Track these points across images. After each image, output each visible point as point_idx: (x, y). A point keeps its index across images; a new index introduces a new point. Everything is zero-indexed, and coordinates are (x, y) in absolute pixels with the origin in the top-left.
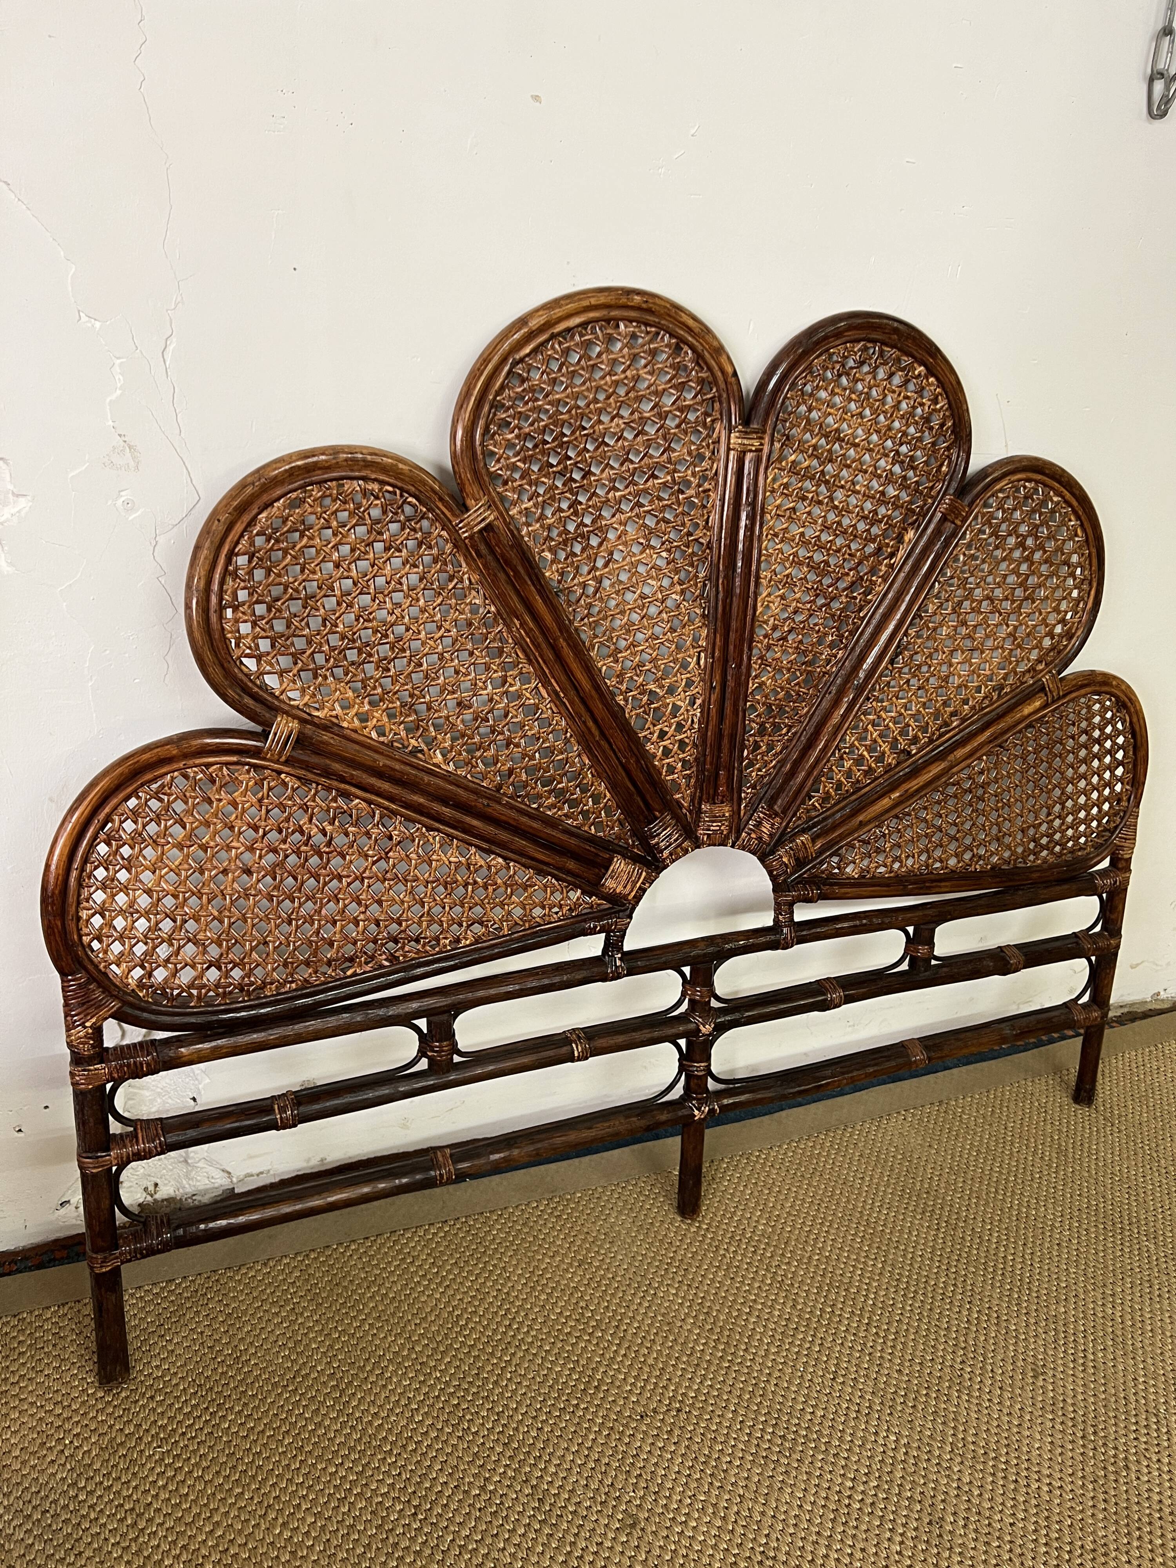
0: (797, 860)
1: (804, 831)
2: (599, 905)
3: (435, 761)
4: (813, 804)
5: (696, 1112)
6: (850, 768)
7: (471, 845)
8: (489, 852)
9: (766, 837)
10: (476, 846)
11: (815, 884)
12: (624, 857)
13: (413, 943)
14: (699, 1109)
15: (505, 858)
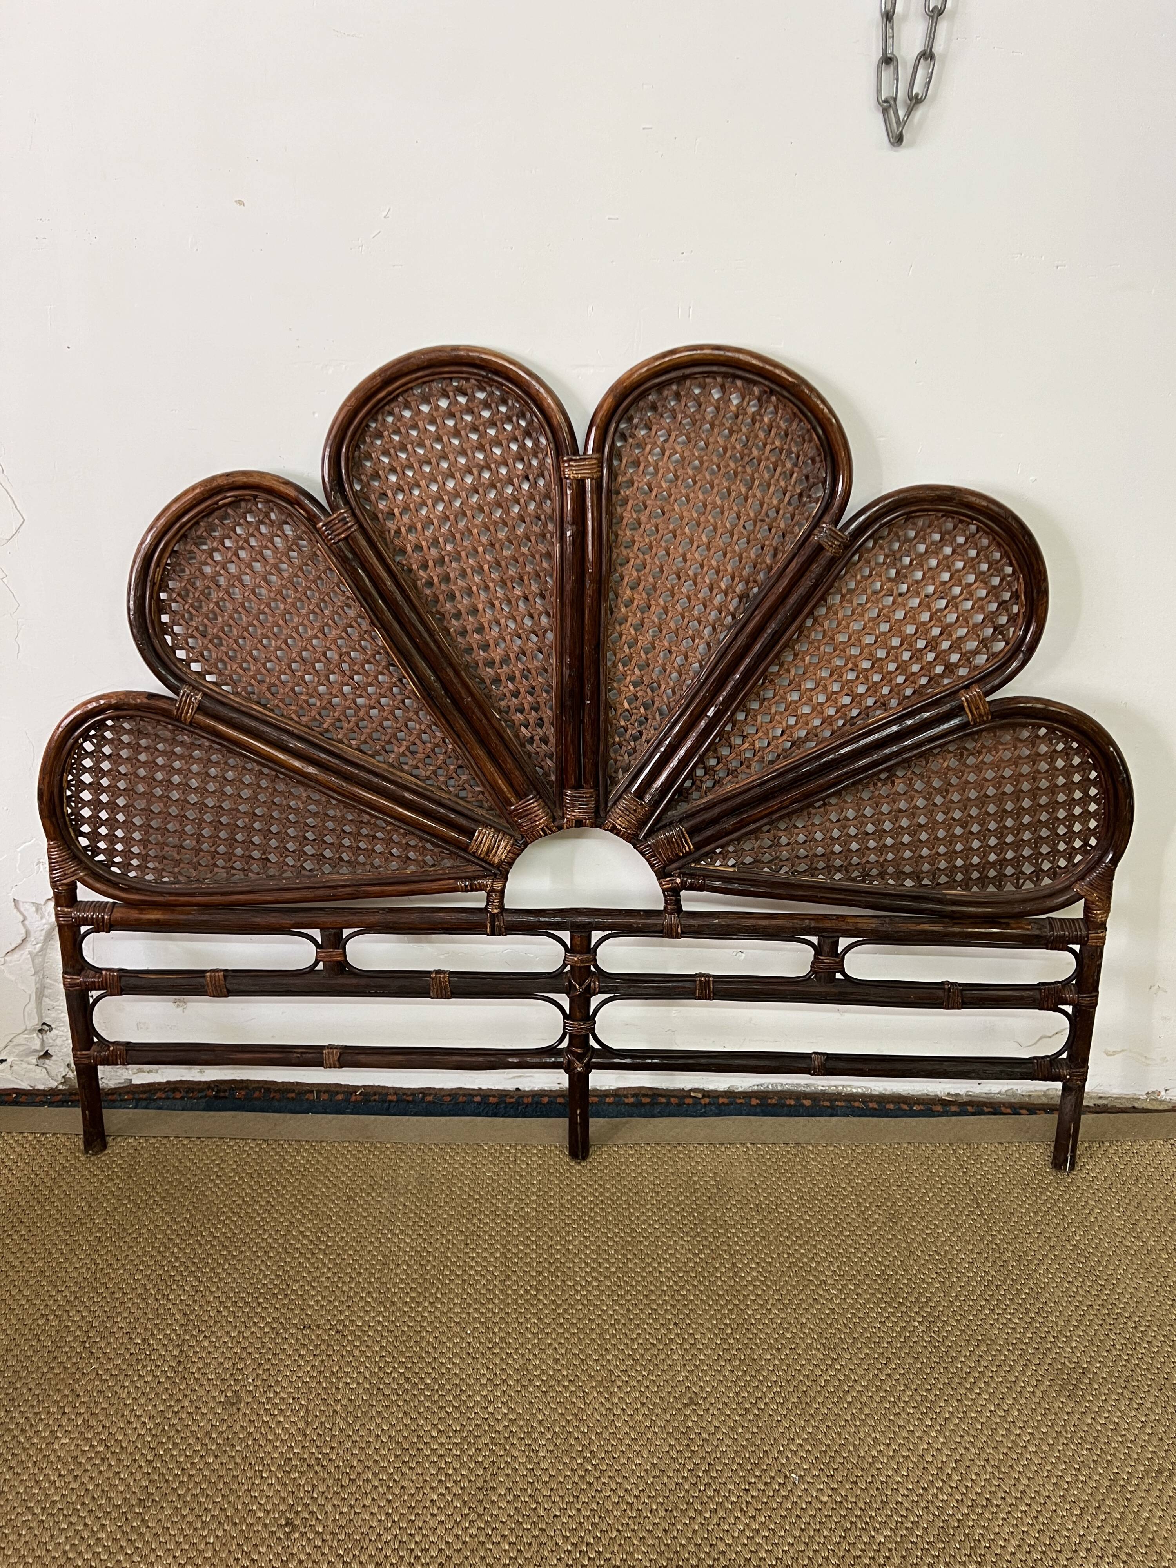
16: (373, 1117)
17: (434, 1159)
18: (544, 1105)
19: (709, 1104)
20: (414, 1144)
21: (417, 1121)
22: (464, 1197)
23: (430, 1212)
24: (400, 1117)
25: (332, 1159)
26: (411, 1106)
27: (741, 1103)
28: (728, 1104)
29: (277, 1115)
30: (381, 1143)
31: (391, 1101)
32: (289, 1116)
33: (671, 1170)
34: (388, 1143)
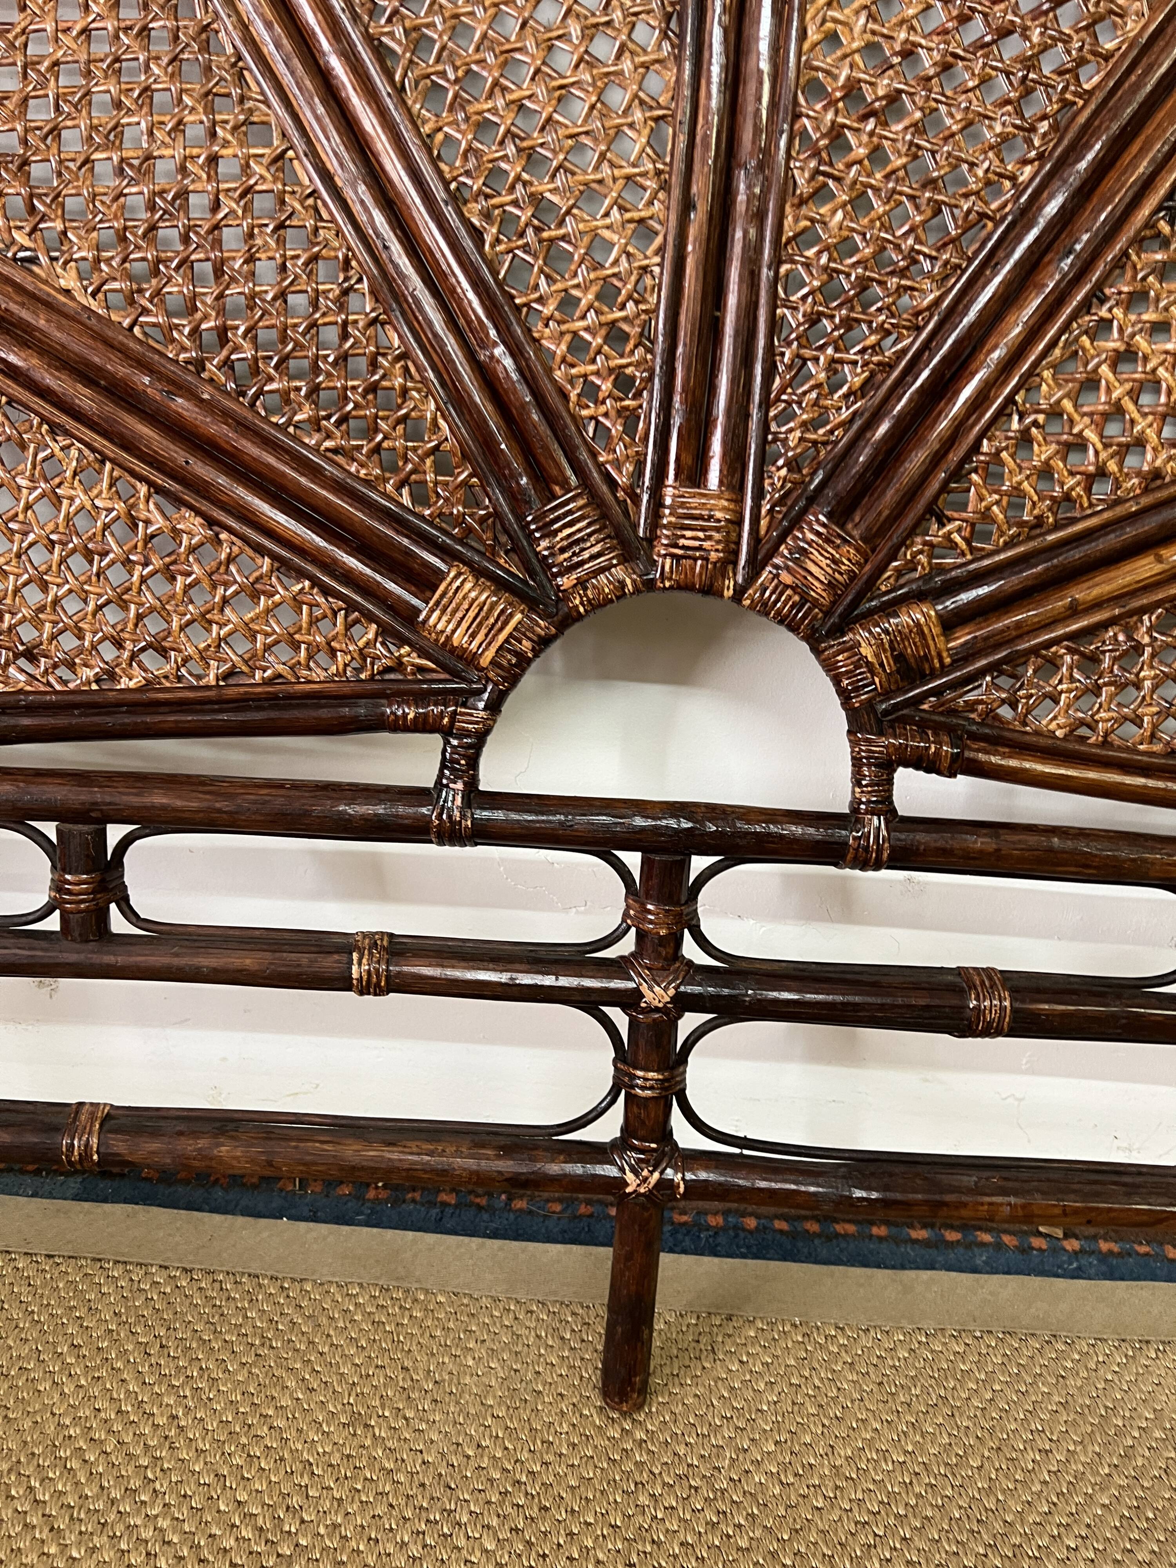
0: (899, 658)
1: (919, 596)
2: (421, 669)
3: (62, 283)
4: (948, 536)
5: (630, 1177)
6: (1047, 463)
7: (141, 479)
8: (179, 502)
9: (818, 590)
10: (150, 484)
11: (951, 730)
12: (479, 573)
13: (22, 662)
14: (636, 1173)
15: (211, 522)
16: (410, 1234)
17: (539, 1337)
18: (751, 1232)
19: (1082, 1251)
20: (496, 1300)
21: (501, 1249)
22: (611, 1433)
23: (537, 1468)
24: (466, 1239)
25: (324, 1321)
26: (486, 1216)
27: (1147, 1254)
28: (1120, 1255)
29: (217, 1218)
30: (427, 1292)
31: (445, 1204)
32: (240, 1220)
33: (1057, 1399)
34: (443, 1292)
